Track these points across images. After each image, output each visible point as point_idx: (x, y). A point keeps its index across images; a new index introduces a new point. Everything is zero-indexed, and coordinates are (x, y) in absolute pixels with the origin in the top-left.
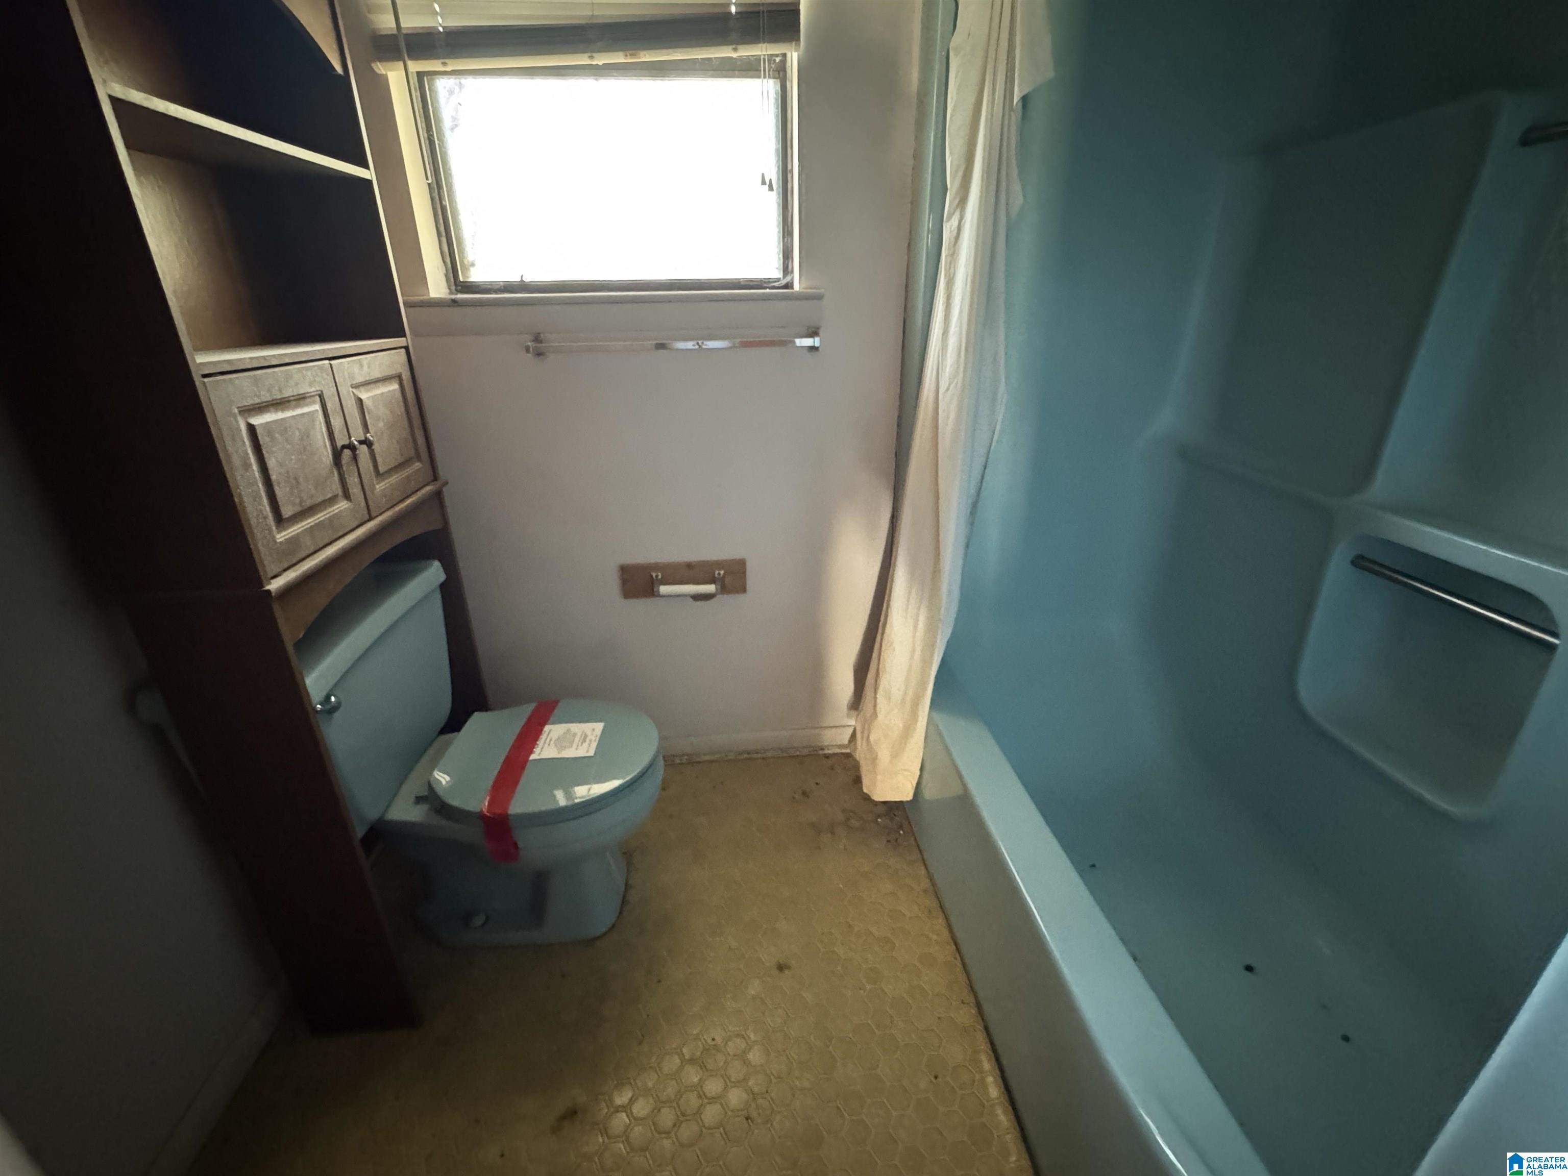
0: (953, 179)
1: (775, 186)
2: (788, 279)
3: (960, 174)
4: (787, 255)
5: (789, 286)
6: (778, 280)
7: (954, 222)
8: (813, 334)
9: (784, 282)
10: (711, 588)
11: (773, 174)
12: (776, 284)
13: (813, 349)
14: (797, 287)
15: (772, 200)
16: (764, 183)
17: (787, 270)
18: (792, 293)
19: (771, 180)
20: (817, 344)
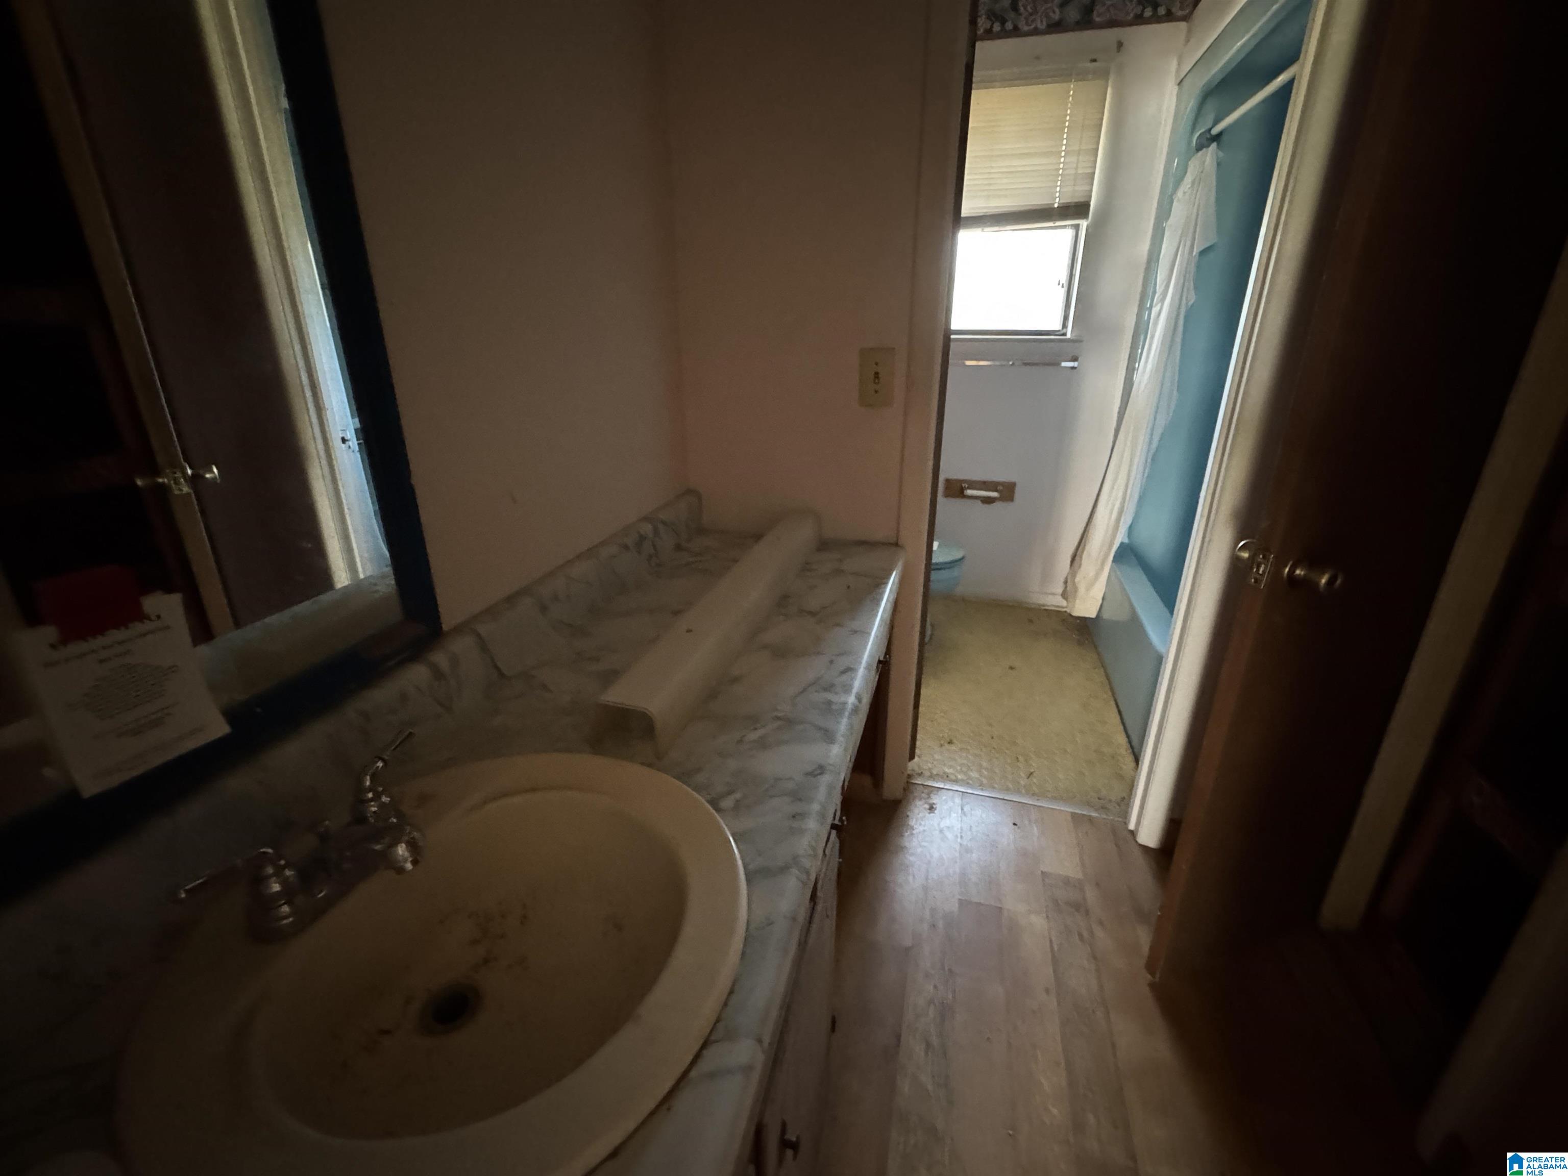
0: (1160, 287)
1: (1064, 285)
2: (1064, 331)
3: (1165, 284)
4: (1066, 318)
5: (1065, 334)
6: (1059, 331)
7: (1158, 307)
8: (1075, 359)
9: (1062, 332)
10: (994, 494)
11: (1064, 279)
12: (1057, 333)
13: (1073, 368)
14: (1069, 336)
15: (1062, 292)
16: (1059, 284)
17: (1064, 326)
18: (1066, 339)
19: (1063, 284)
20: (1076, 365)
